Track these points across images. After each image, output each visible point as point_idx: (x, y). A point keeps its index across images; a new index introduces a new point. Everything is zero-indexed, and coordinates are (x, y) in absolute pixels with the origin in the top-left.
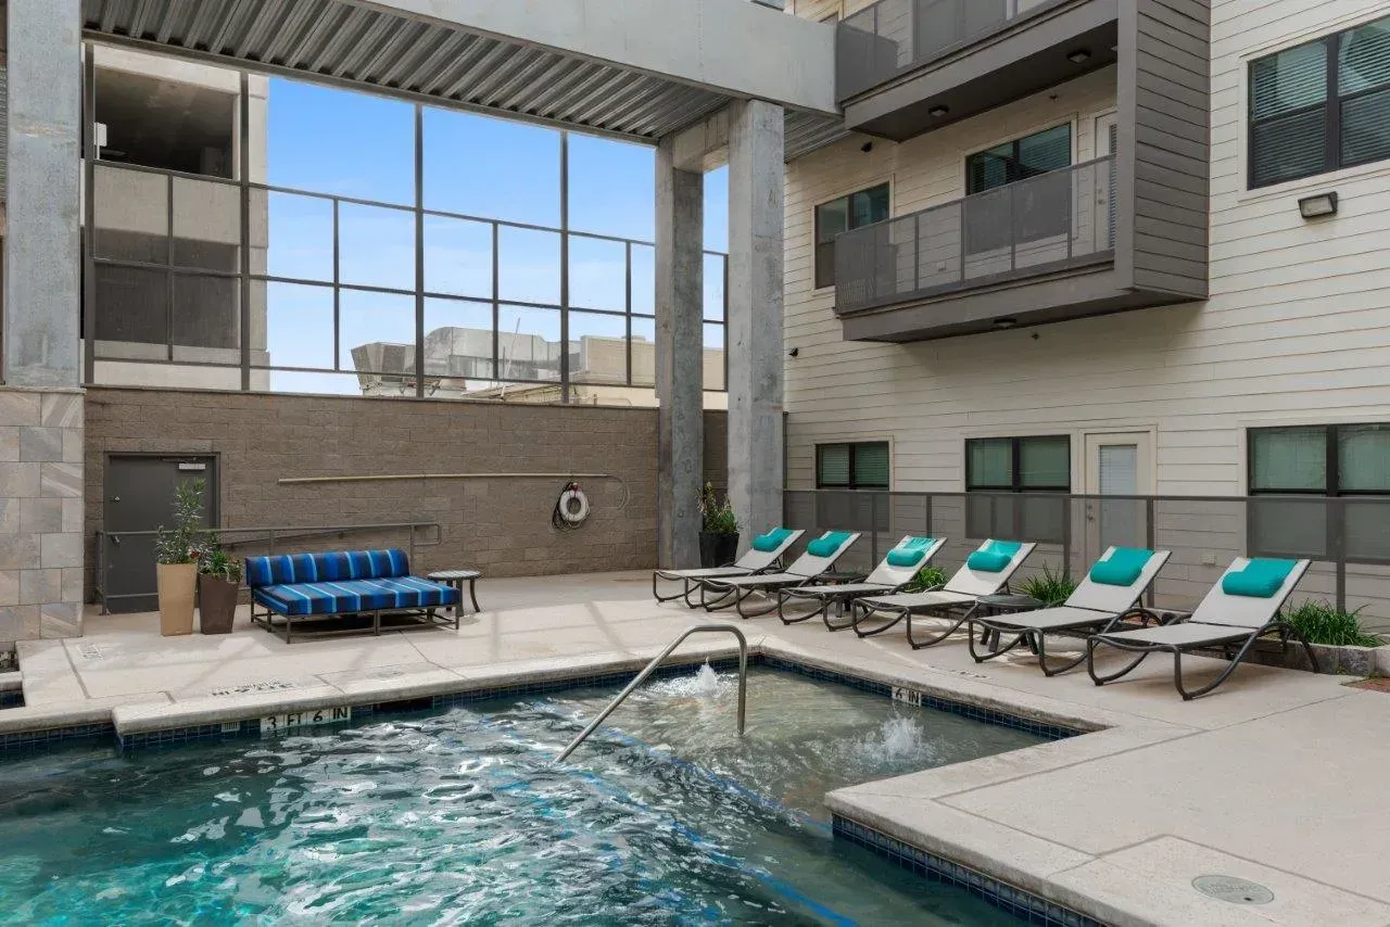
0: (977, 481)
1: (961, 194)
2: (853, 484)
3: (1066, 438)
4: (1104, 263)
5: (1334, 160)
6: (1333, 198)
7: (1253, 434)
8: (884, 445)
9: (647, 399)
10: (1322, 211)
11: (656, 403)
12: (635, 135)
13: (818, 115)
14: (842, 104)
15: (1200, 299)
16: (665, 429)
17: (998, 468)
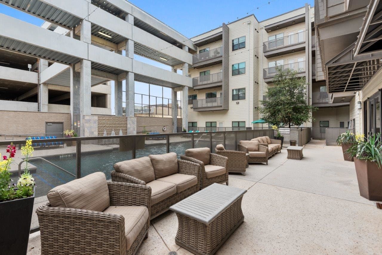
0: (207, 126)
1: (205, 98)
2: (192, 126)
3: (216, 122)
4: (221, 106)
5: (239, 99)
6: (239, 102)
7: (232, 122)
8: (197, 122)
9: (171, 117)
10: (238, 103)
11: (172, 117)
12: (170, 87)
13: (191, 87)
14: (193, 87)
15: (228, 110)
16: (173, 120)
17: (209, 125)
